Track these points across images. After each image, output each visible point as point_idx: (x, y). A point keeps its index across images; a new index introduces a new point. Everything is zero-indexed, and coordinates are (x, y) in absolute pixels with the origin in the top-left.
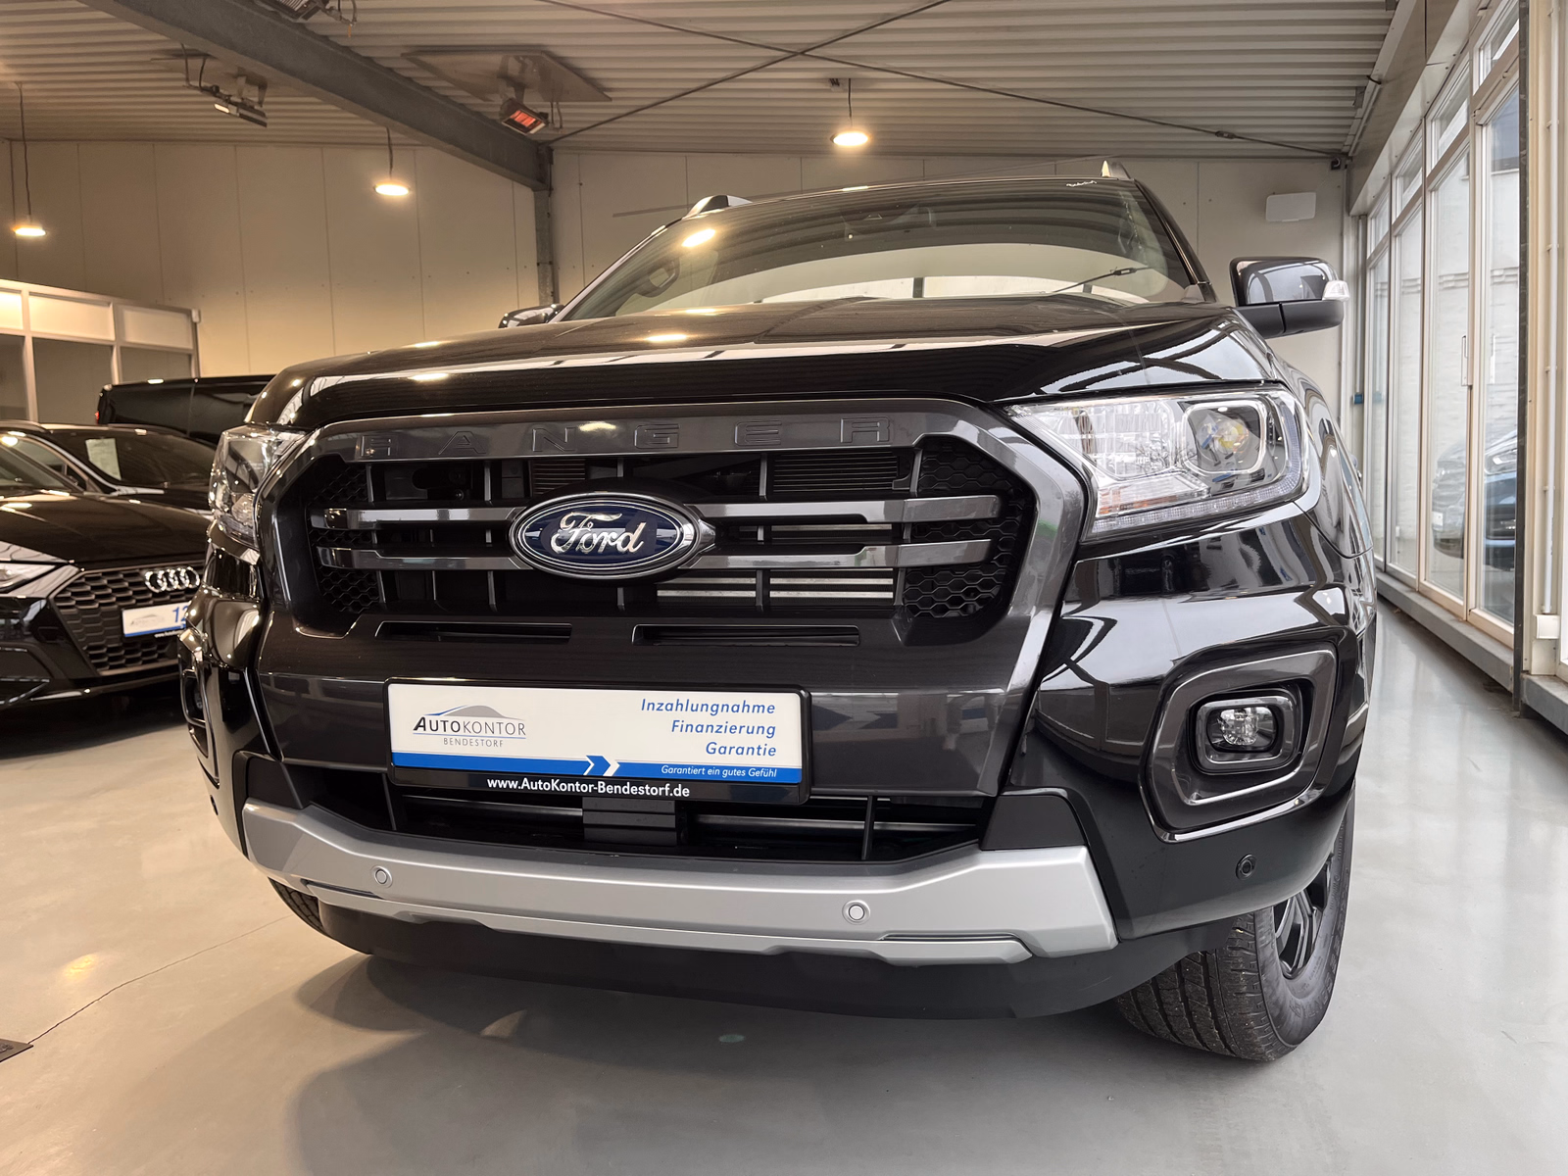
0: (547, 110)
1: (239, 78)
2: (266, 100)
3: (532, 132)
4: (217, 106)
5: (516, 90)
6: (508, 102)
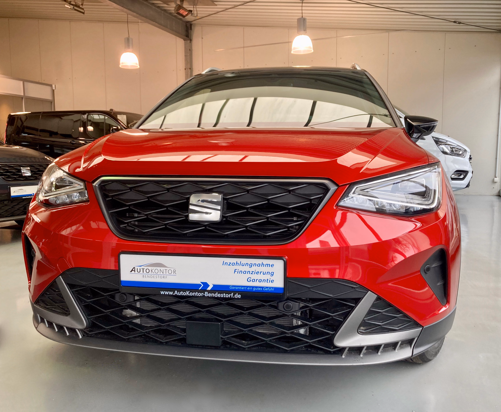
0: (192, 9)
2: (84, 3)
4: (66, 6)
5: (180, 1)
6: (178, 6)
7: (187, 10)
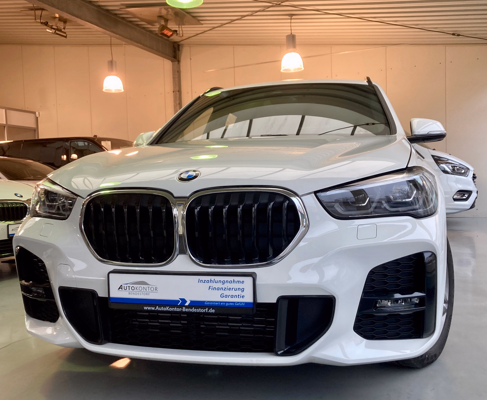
0: (177, 29)
1: (56, 19)
2: (66, 27)
3: (171, 38)
4: (48, 30)
5: (165, 21)
6: (162, 26)
7: (172, 30)
